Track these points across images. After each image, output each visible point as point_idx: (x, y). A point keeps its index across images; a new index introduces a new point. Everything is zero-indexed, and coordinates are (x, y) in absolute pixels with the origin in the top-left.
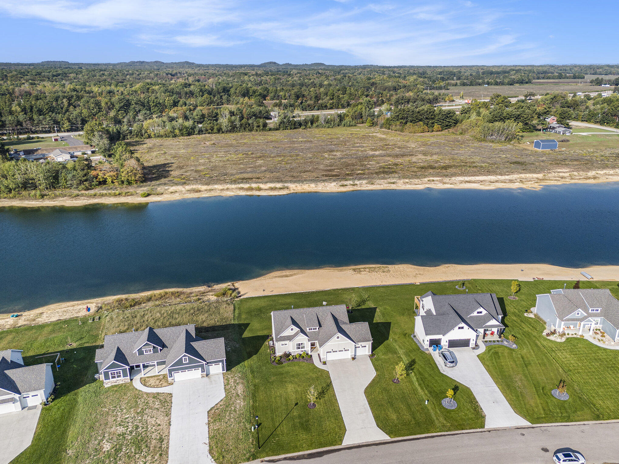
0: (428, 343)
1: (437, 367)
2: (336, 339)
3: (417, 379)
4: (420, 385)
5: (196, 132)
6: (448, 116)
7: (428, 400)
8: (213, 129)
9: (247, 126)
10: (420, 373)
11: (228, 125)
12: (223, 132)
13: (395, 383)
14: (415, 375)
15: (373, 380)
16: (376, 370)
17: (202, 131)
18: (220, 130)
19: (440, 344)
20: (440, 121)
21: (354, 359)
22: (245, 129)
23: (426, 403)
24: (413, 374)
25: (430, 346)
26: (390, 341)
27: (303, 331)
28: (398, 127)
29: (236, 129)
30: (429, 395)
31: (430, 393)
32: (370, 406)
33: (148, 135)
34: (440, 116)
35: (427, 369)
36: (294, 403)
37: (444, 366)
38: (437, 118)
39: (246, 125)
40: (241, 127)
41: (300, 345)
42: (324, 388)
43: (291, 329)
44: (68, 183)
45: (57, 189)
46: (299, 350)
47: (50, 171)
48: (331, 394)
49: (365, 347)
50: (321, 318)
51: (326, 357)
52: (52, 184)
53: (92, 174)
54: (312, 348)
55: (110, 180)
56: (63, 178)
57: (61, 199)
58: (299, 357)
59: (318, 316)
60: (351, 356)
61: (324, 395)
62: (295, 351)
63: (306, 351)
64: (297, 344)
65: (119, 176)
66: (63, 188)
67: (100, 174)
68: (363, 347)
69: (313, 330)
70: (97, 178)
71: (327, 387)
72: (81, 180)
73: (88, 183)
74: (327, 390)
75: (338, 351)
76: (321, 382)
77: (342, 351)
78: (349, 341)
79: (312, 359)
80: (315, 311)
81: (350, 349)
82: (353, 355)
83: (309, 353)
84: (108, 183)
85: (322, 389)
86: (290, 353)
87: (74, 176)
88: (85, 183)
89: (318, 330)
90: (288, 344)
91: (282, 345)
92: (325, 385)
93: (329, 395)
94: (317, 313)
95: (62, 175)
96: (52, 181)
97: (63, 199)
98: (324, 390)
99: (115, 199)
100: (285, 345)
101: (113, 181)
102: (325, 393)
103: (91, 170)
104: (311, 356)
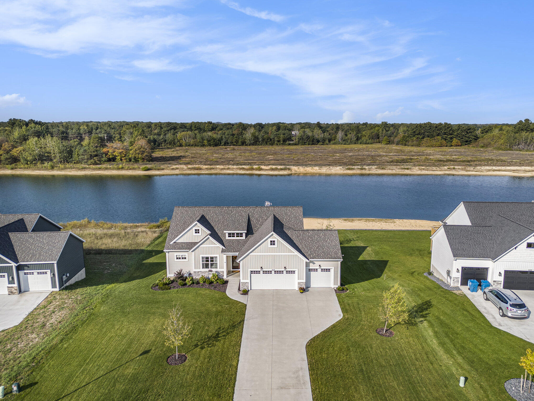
0: (459, 275)
1: (484, 317)
2: (270, 246)
3: (435, 332)
4: (442, 344)
5: (222, 144)
6: (468, 131)
7: (466, 379)
8: (238, 142)
9: (269, 140)
10: (442, 323)
11: (251, 139)
12: (246, 145)
13: (381, 335)
14: (431, 325)
15: (334, 326)
16: (344, 310)
17: (228, 144)
18: (243, 143)
19: (485, 279)
20: (459, 137)
21: (303, 290)
22: (266, 143)
23: (462, 384)
24: (425, 324)
25: (464, 282)
26: (383, 279)
27: (215, 235)
28: (415, 142)
29: (258, 142)
30: (466, 367)
31: (471, 363)
32: (311, 375)
33: (180, 143)
34: (459, 131)
35: (460, 318)
36: (142, 350)
37: (498, 316)
38: (455, 134)
39: (267, 140)
40: (263, 141)
41: (207, 261)
42: (223, 329)
43: (196, 230)
44: (80, 157)
45: (69, 163)
46: (207, 270)
47: (66, 146)
48: (232, 341)
49: (328, 270)
50: (256, 221)
51: (249, 281)
52: (66, 158)
53: (103, 150)
54: (233, 272)
55: (119, 157)
56: (77, 153)
57: (69, 170)
58: (204, 283)
59: (250, 217)
60: (299, 286)
61: (214, 342)
62: (198, 272)
63: (220, 273)
64: (203, 258)
65: (127, 153)
66: (75, 163)
67: (110, 151)
68: (323, 270)
69: (237, 236)
70: (107, 155)
71: (230, 329)
72: (91, 155)
73: (98, 158)
74: (226, 334)
75: (273, 272)
76: (222, 319)
77: (281, 272)
78: (294, 253)
79: (227, 286)
80: (247, 211)
81: (297, 270)
82: (302, 283)
83: (225, 277)
84: (117, 160)
85: (218, 330)
86: (190, 274)
87: (85, 151)
88: (95, 158)
89: (246, 238)
90: (187, 258)
91: (177, 258)
92: (226, 325)
93: (226, 342)
94: (250, 214)
95: (76, 151)
96: (65, 155)
97: (70, 170)
98: (221, 333)
99: (116, 171)
100: (183, 258)
101: (121, 158)
102: (218, 339)
103: (104, 148)
104: (226, 282)
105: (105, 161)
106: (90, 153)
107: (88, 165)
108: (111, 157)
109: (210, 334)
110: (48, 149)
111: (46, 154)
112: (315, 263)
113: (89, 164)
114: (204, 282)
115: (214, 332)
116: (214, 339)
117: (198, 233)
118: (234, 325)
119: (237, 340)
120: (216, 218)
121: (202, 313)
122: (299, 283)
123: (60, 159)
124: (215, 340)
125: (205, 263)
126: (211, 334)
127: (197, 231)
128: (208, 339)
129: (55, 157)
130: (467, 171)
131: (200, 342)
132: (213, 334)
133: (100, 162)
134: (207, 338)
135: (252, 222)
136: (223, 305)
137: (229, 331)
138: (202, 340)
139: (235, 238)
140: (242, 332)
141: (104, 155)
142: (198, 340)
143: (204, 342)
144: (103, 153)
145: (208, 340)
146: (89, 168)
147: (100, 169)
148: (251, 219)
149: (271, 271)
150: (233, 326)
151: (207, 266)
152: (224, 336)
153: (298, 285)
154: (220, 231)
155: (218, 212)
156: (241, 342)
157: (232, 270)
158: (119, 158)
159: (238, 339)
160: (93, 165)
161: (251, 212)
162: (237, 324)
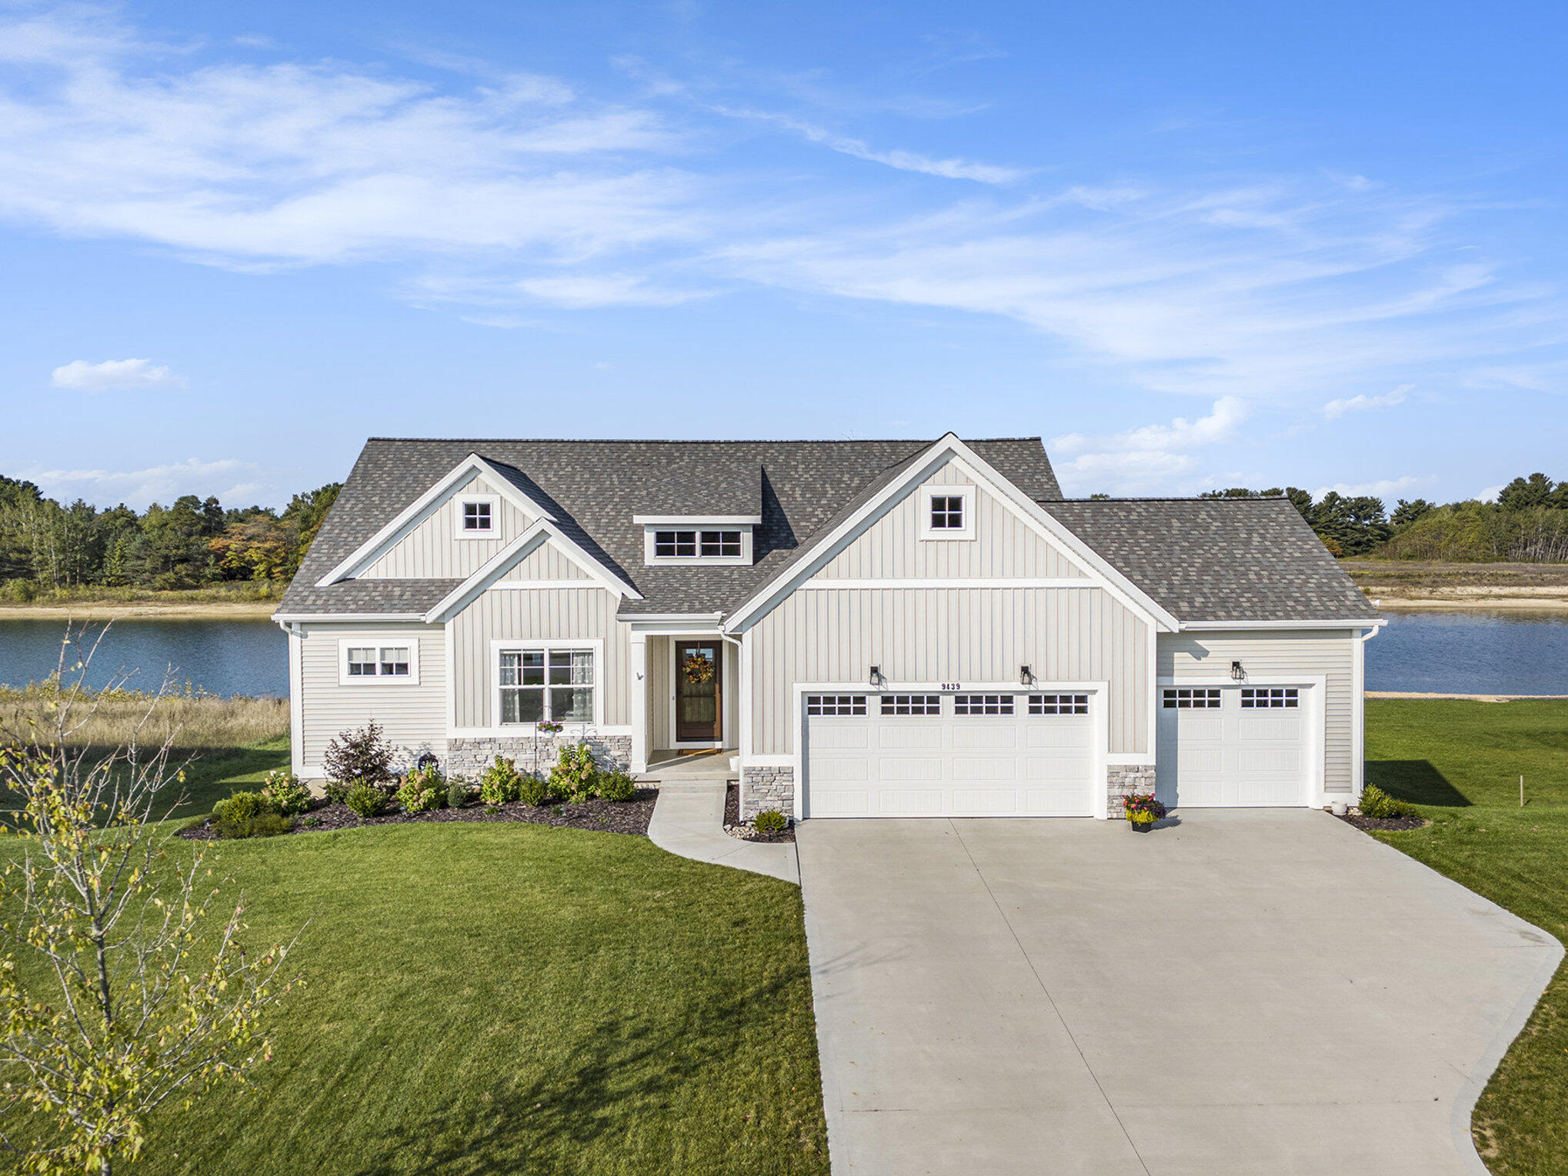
2: (928, 532)
34: (1333, 513)
41: (536, 677)
42: (637, 1035)
43: (470, 509)
44: (128, 564)
45: (91, 585)
46: (528, 730)
47: (82, 531)
48: (735, 1135)
49: (1286, 697)
50: (803, 495)
51: (794, 761)
52: (82, 571)
53: (210, 545)
54: (680, 752)
55: (261, 567)
56: (118, 553)
57: (85, 603)
58: (506, 800)
59: (772, 479)
60: (1117, 791)
61: (562, 1145)
62: (478, 743)
63: (606, 752)
64: (505, 657)
65: (292, 553)
66: (109, 584)
67: (233, 546)
68: (1255, 698)
69: (707, 551)
70: (222, 559)
71: (704, 1034)
72: (166, 557)
73: (189, 567)
74: (675, 1070)
75: (947, 703)
76: (630, 969)
77: (1000, 704)
78: (1081, 574)
79: (652, 810)
80: (755, 456)
81: (1102, 687)
82: (1132, 775)
83: (638, 767)
84: (255, 576)
85: (596, 1044)
86: (428, 759)
87: (147, 544)
88: (179, 567)
89: (755, 562)
90: (413, 668)
91: (355, 669)
92: (668, 1009)
93: (678, 1147)
94: (770, 469)
95: (116, 545)
96: (78, 557)
97: (91, 603)
98: (622, 1064)
99: (248, 606)
100: (388, 669)
101: (270, 569)
102: (601, 1113)
103: (212, 537)
104: (650, 795)
105: (215, 578)
106: (164, 552)
107: (154, 589)
108: (235, 564)
109: (521, 1078)
110: (22, 540)
111: (14, 556)
112: (1206, 653)
113: (157, 585)
114: (512, 797)
115: (560, 1061)
116: (557, 1122)
117: (486, 524)
118: (726, 1004)
119: (779, 1120)
120: (587, 482)
121: (475, 934)
122: (1113, 773)
123: (61, 570)
124: (563, 1127)
125: (517, 687)
126: (535, 1079)
127: (477, 516)
128: (498, 1120)
129: (43, 563)
130: (1412, 598)
131: (420, 1146)
132: (550, 1073)
133: (198, 582)
134: (495, 1112)
135: (782, 500)
136: (635, 893)
137: (689, 1049)
138: (442, 1125)
139: (698, 560)
140: (814, 1053)
141: (211, 560)
142: (400, 1131)
143: (459, 1143)
144: (210, 552)
145: (500, 1130)
146: (158, 599)
147: (192, 600)
148: (776, 487)
149: (934, 700)
150: (724, 1014)
151: (530, 709)
152: (650, 1087)
153: (1111, 784)
154: (608, 531)
155: (601, 460)
156: (821, 1143)
157: (675, 745)
158: (261, 569)
159: (788, 1114)
160: (171, 590)
161: (774, 461)
162: (759, 994)
